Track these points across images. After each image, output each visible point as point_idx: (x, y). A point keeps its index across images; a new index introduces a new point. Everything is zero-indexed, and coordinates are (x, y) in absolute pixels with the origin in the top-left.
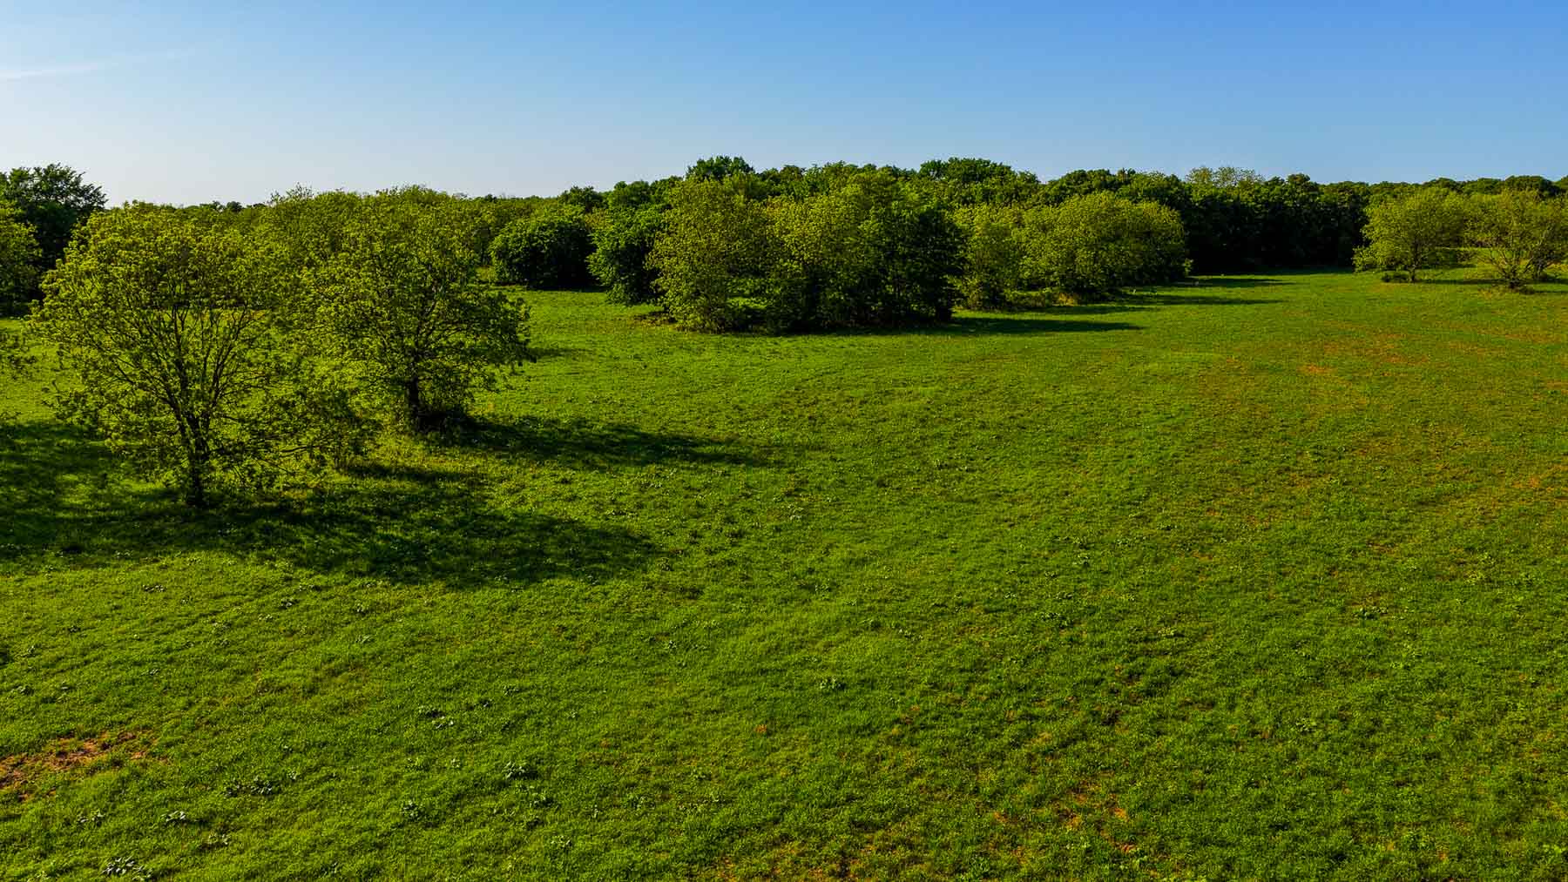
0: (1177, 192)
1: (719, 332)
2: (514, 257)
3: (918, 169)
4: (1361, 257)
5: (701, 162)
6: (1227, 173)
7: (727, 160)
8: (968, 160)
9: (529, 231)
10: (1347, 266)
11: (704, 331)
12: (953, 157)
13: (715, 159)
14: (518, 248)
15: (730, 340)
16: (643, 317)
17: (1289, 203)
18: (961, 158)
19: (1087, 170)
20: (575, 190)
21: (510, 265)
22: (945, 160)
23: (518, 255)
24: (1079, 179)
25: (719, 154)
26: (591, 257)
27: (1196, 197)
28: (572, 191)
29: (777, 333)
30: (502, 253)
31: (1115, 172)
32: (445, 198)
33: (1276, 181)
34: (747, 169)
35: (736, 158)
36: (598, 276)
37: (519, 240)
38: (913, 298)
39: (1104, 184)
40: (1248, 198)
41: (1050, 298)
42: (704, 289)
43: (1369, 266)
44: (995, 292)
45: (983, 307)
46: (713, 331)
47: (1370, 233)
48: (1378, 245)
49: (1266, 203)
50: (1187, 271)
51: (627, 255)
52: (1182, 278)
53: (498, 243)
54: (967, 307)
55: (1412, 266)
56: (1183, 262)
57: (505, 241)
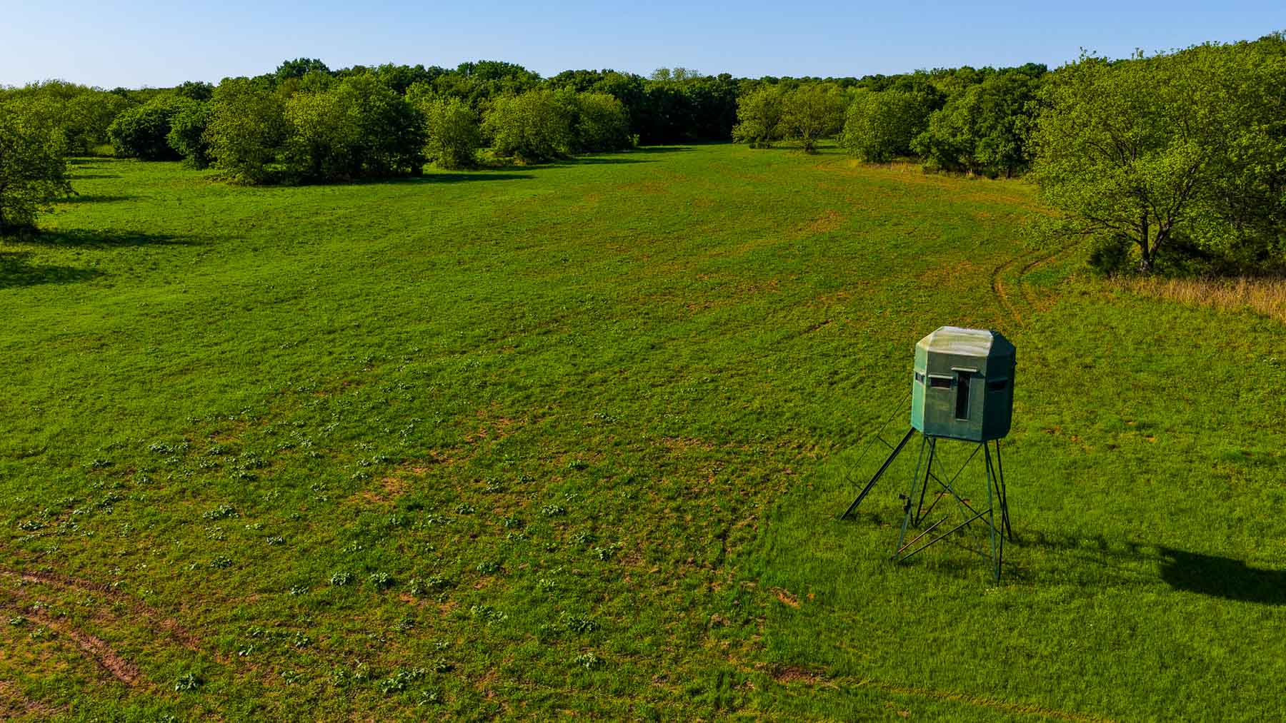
0: (635, 87)
1: (254, 185)
2: (127, 136)
3: (456, 69)
4: (737, 132)
5: (286, 63)
6: (680, 72)
7: (308, 61)
8: (493, 63)
9: (138, 116)
10: (727, 139)
11: (244, 184)
12: (482, 59)
13: (298, 60)
14: (129, 129)
15: (261, 190)
16: (208, 178)
17: (716, 94)
18: (487, 60)
19: (575, 70)
20: (188, 84)
21: (125, 143)
22: (475, 62)
23: (130, 135)
24: (568, 77)
25: (302, 57)
26: (169, 135)
27: (647, 89)
28: (186, 85)
29: (294, 185)
30: (117, 133)
31: (599, 71)
32: (83, 90)
33: (710, 78)
34: (323, 67)
35: (315, 60)
36: (178, 148)
37: (130, 124)
38: (392, 161)
39: (586, 81)
40: (685, 90)
41: (510, 161)
42: (242, 156)
43: (742, 138)
44: (467, 157)
45: (457, 167)
46: (250, 185)
47: (740, 116)
48: (746, 123)
49: (699, 94)
50: (635, 142)
51: (193, 134)
52: (630, 148)
53: (114, 126)
54: (447, 168)
55: (767, 137)
56: (632, 137)
57: (120, 124)
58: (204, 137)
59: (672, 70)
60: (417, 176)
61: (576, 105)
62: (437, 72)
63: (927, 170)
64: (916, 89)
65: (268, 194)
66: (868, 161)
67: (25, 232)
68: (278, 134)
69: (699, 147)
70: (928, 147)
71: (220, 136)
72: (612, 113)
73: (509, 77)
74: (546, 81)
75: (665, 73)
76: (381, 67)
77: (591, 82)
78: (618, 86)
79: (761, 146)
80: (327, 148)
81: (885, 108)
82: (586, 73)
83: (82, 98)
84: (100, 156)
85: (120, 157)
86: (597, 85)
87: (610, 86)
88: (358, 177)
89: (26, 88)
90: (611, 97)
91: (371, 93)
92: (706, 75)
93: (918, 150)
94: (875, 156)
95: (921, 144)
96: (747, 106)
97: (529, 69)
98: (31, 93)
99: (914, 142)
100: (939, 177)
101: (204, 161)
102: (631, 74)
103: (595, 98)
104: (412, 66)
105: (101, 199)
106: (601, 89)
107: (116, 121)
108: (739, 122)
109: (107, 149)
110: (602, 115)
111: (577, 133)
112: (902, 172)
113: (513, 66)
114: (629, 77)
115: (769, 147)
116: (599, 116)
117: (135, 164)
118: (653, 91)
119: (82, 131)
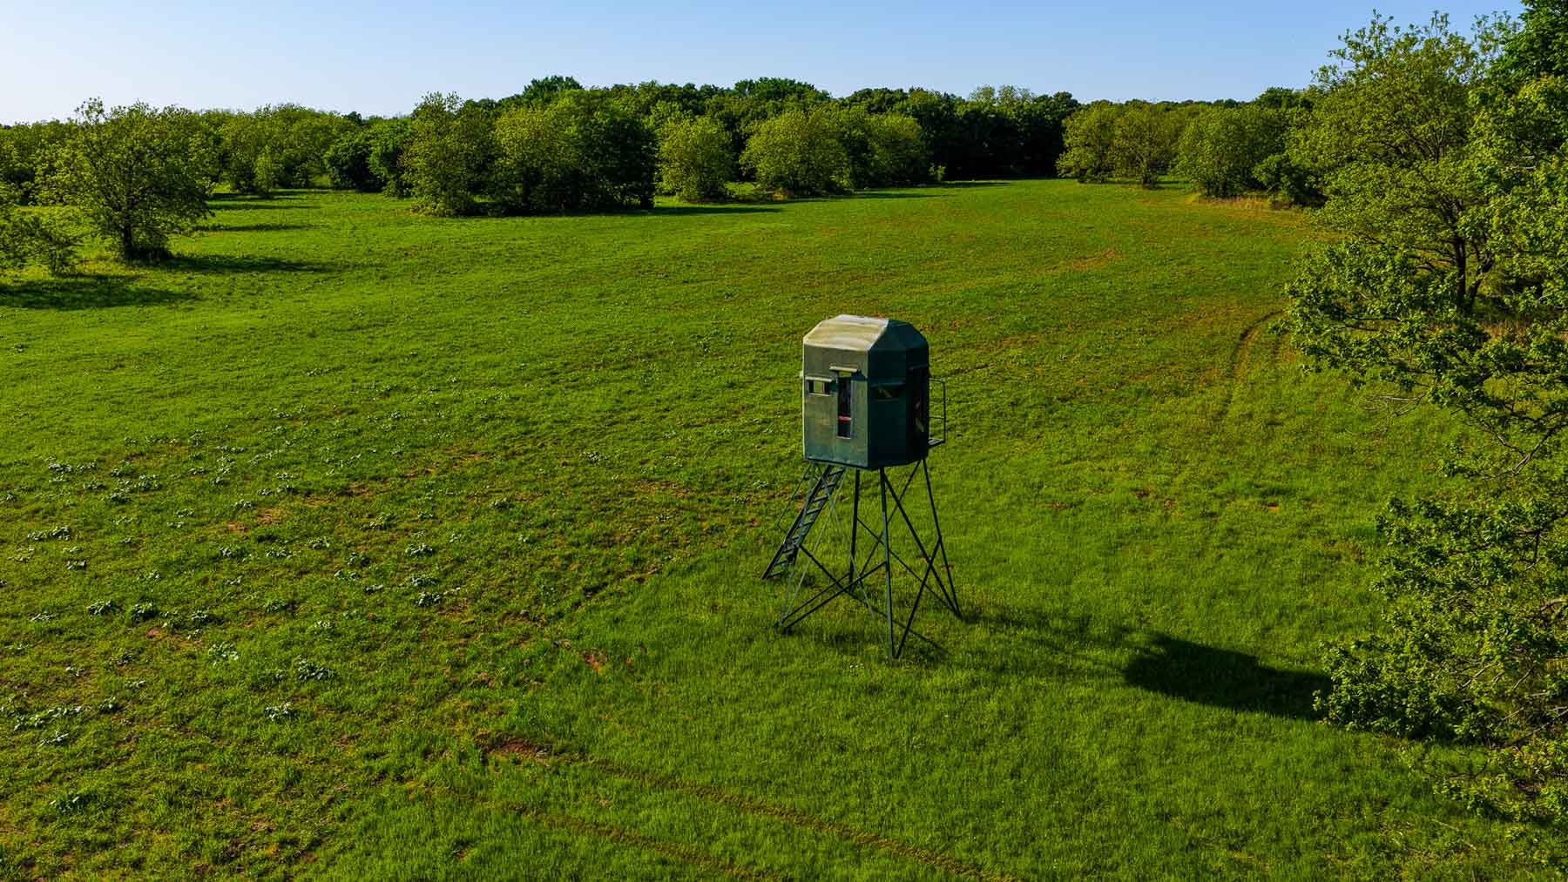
0: (945, 108)
1: (454, 216)
2: (343, 165)
3: (733, 87)
4: (1065, 161)
5: (536, 82)
6: (1008, 92)
7: (560, 79)
8: (776, 80)
9: (356, 141)
10: (1050, 172)
11: (443, 215)
12: (763, 76)
13: (549, 78)
14: (346, 156)
16: (409, 209)
17: (1048, 117)
19: (874, 89)
21: (341, 172)
22: (756, 79)
23: (346, 164)
24: (863, 96)
25: (556, 75)
26: (370, 159)
30: (333, 161)
33: (1044, 98)
34: (576, 86)
35: (569, 78)
36: (379, 176)
37: (347, 150)
38: (616, 191)
39: (884, 101)
40: (1011, 114)
41: (770, 195)
42: (445, 183)
43: (1069, 170)
44: (714, 187)
45: (702, 201)
46: (450, 216)
47: (1067, 142)
48: (1075, 151)
49: (1028, 118)
50: (940, 177)
51: (392, 158)
52: (931, 182)
53: (330, 153)
54: (689, 201)
55: (1099, 172)
56: (936, 169)
57: (336, 150)
58: (404, 160)
59: (997, 89)
60: (647, 207)
61: (864, 130)
62: (710, 91)
63: (1274, 204)
64: (1284, 104)
65: (456, 224)
66: (1209, 194)
67: (154, 257)
68: (487, 156)
69: (1018, 182)
70: (1278, 176)
71: (417, 158)
72: (907, 140)
73: (795, 96)
74: (836, 101)
75: (988, 92)
76: (643, 86)
77: (891, 102)
78: (925, 107)
79: (1094, 181)
80: (538, 173)
81: (1231, 127)
82: (886, 91)
83: (306, 122)
84: (320, 188)
85: (337, 187)
86: (898, 106)
87: (914, 107)
88: (574, 209)
89: (257, 114)
90: (911, 120)
91: (595, 109)
92: (1039, 94)
93: (1263, 179)
94: (1220, 189)
95: (1267, 170)
96: (1075, 132)
97: (820, 88)
98: (263, 117)
99: (1259, 168)
100: (1291, 212)
101: (403, 191)
102: (942, 93)
103: (892, 121)
104: (682, 85)
105: (277, 228)
106: (903, 110)
107: (333, 147)
108: (1066, 150)
109: (325, 180)
110: (897, 142)
111: (865, 164)
112: (1248, 207)
113: (799, 84)
114: (939, 96)
115: (1103, 181)
116: (893, 142)
117: (352, 194)
118: (967, 113)
119: (305, 160)
